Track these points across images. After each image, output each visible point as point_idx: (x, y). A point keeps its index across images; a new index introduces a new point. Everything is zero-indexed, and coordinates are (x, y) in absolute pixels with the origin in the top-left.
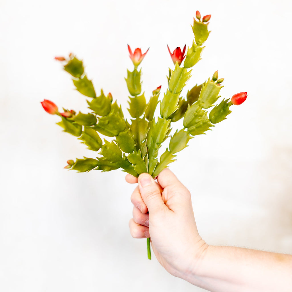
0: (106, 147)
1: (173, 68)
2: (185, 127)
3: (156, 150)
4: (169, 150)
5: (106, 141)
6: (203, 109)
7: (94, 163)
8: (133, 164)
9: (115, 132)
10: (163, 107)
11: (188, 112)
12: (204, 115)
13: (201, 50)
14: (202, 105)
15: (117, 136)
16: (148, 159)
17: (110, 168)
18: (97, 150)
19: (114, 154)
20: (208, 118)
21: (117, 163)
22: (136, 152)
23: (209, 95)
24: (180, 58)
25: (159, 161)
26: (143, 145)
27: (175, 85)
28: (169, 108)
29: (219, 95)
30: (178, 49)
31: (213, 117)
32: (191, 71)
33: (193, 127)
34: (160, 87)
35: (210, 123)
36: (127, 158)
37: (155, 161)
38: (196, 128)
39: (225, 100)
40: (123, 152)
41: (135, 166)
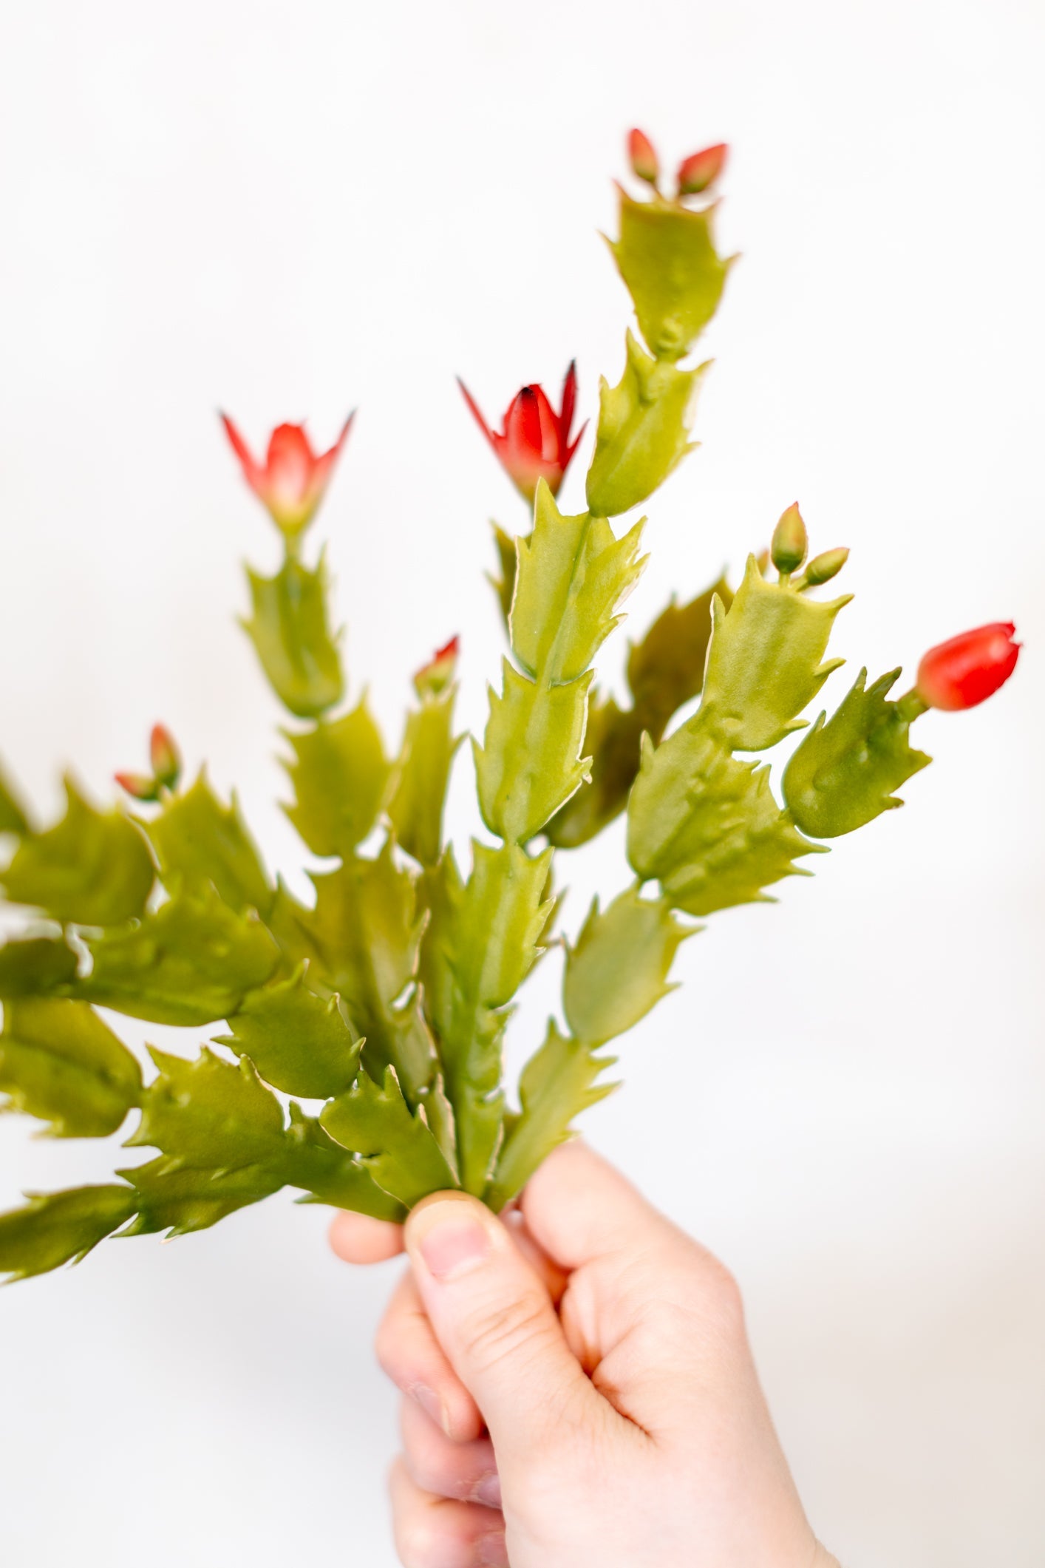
0: (167, 1095)
1: (518, 522)
2: (643, 877)
3: (488, 1043)
4: (564, 1030)
5: (160, 1058)
6: (737, 756)
7: (110, 1206)
8: (358, 1155)
9: (215, 998)
10: (493, 780)
11: (642, 787)
12: (751, 793)
13: (684, 386)
14: (731, 726)
15: (232, 1015)
16: (448, 1105)
17: (214, 1207)
18: (109, 1124)
19: (231, 1125)
20: (781, 804)
21: (254, 1169)
22: (373, 1085)
23: (766, 666)
24: (549, 448)
25: (513, 1105)
26: (401, 1024)
27: (551, 630)
28: (533, 778)
29: (828, 656)
30: (531, 395)
31: (809, 797)
32: (637, 529)
33: (693, 872)
34: (450, 649)
35: (796, 833)
36: (313, 1127)
37: (489, 1114)
38: (714, 870)
39: (871, 681)
40: (284, 1099)
41: (375, 1163)
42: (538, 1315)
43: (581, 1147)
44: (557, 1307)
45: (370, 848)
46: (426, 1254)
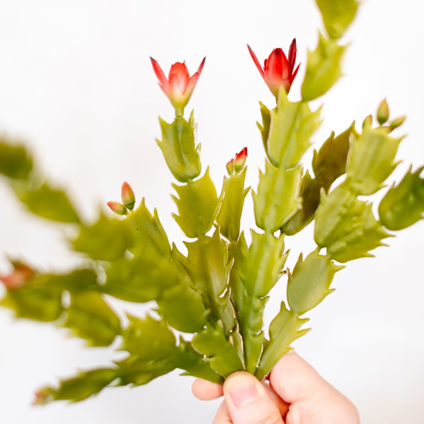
0: (131, 331)
2: (320, 247)
3: (258, 312)
4: (288, 308)
5: (130, 317)
6: (361, 198)
7: (108, 375)
8: (205, 356)
9: (152, 292)
10: (261, 207)
11: (321, 210)
12: (365, 213)
13: (341, 51)
14: (357, 186)
15: (159, 299)
16: (241, 337)
17: (149, 376)
19: (156, 344)
20: (377, 217)
21: (164, 361)
22: (212, 329)
23: (372, 163)
24: (285, 74)
25: (268, 338)
26: (222, 304)
27: (285, 147)
28: (277, 207)
29: (397, 159)
31: (389, 215)
32: (320, 108)
33: (340, 244)
35: (384, 229)
36: (188, 345)
37: (257, 340)
38: (349, 244)
39: (414, 170)
40: (177, 334)
41: (212, 359)
42: (277, 421)
43: (295, 354)
44: (284, 418)
45: (210, 233)
46: (232, 396)
